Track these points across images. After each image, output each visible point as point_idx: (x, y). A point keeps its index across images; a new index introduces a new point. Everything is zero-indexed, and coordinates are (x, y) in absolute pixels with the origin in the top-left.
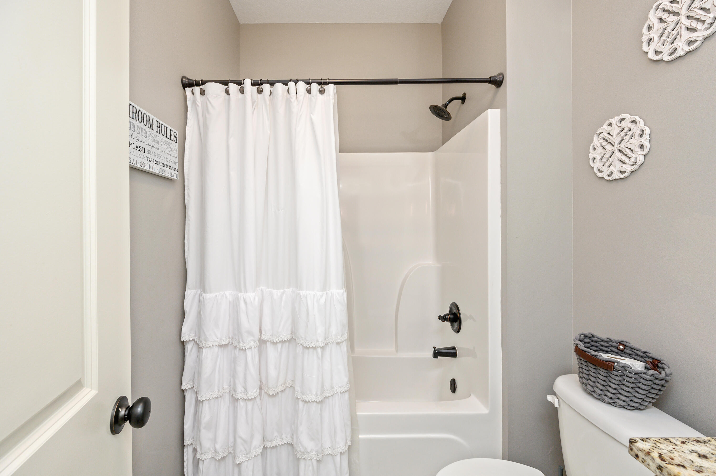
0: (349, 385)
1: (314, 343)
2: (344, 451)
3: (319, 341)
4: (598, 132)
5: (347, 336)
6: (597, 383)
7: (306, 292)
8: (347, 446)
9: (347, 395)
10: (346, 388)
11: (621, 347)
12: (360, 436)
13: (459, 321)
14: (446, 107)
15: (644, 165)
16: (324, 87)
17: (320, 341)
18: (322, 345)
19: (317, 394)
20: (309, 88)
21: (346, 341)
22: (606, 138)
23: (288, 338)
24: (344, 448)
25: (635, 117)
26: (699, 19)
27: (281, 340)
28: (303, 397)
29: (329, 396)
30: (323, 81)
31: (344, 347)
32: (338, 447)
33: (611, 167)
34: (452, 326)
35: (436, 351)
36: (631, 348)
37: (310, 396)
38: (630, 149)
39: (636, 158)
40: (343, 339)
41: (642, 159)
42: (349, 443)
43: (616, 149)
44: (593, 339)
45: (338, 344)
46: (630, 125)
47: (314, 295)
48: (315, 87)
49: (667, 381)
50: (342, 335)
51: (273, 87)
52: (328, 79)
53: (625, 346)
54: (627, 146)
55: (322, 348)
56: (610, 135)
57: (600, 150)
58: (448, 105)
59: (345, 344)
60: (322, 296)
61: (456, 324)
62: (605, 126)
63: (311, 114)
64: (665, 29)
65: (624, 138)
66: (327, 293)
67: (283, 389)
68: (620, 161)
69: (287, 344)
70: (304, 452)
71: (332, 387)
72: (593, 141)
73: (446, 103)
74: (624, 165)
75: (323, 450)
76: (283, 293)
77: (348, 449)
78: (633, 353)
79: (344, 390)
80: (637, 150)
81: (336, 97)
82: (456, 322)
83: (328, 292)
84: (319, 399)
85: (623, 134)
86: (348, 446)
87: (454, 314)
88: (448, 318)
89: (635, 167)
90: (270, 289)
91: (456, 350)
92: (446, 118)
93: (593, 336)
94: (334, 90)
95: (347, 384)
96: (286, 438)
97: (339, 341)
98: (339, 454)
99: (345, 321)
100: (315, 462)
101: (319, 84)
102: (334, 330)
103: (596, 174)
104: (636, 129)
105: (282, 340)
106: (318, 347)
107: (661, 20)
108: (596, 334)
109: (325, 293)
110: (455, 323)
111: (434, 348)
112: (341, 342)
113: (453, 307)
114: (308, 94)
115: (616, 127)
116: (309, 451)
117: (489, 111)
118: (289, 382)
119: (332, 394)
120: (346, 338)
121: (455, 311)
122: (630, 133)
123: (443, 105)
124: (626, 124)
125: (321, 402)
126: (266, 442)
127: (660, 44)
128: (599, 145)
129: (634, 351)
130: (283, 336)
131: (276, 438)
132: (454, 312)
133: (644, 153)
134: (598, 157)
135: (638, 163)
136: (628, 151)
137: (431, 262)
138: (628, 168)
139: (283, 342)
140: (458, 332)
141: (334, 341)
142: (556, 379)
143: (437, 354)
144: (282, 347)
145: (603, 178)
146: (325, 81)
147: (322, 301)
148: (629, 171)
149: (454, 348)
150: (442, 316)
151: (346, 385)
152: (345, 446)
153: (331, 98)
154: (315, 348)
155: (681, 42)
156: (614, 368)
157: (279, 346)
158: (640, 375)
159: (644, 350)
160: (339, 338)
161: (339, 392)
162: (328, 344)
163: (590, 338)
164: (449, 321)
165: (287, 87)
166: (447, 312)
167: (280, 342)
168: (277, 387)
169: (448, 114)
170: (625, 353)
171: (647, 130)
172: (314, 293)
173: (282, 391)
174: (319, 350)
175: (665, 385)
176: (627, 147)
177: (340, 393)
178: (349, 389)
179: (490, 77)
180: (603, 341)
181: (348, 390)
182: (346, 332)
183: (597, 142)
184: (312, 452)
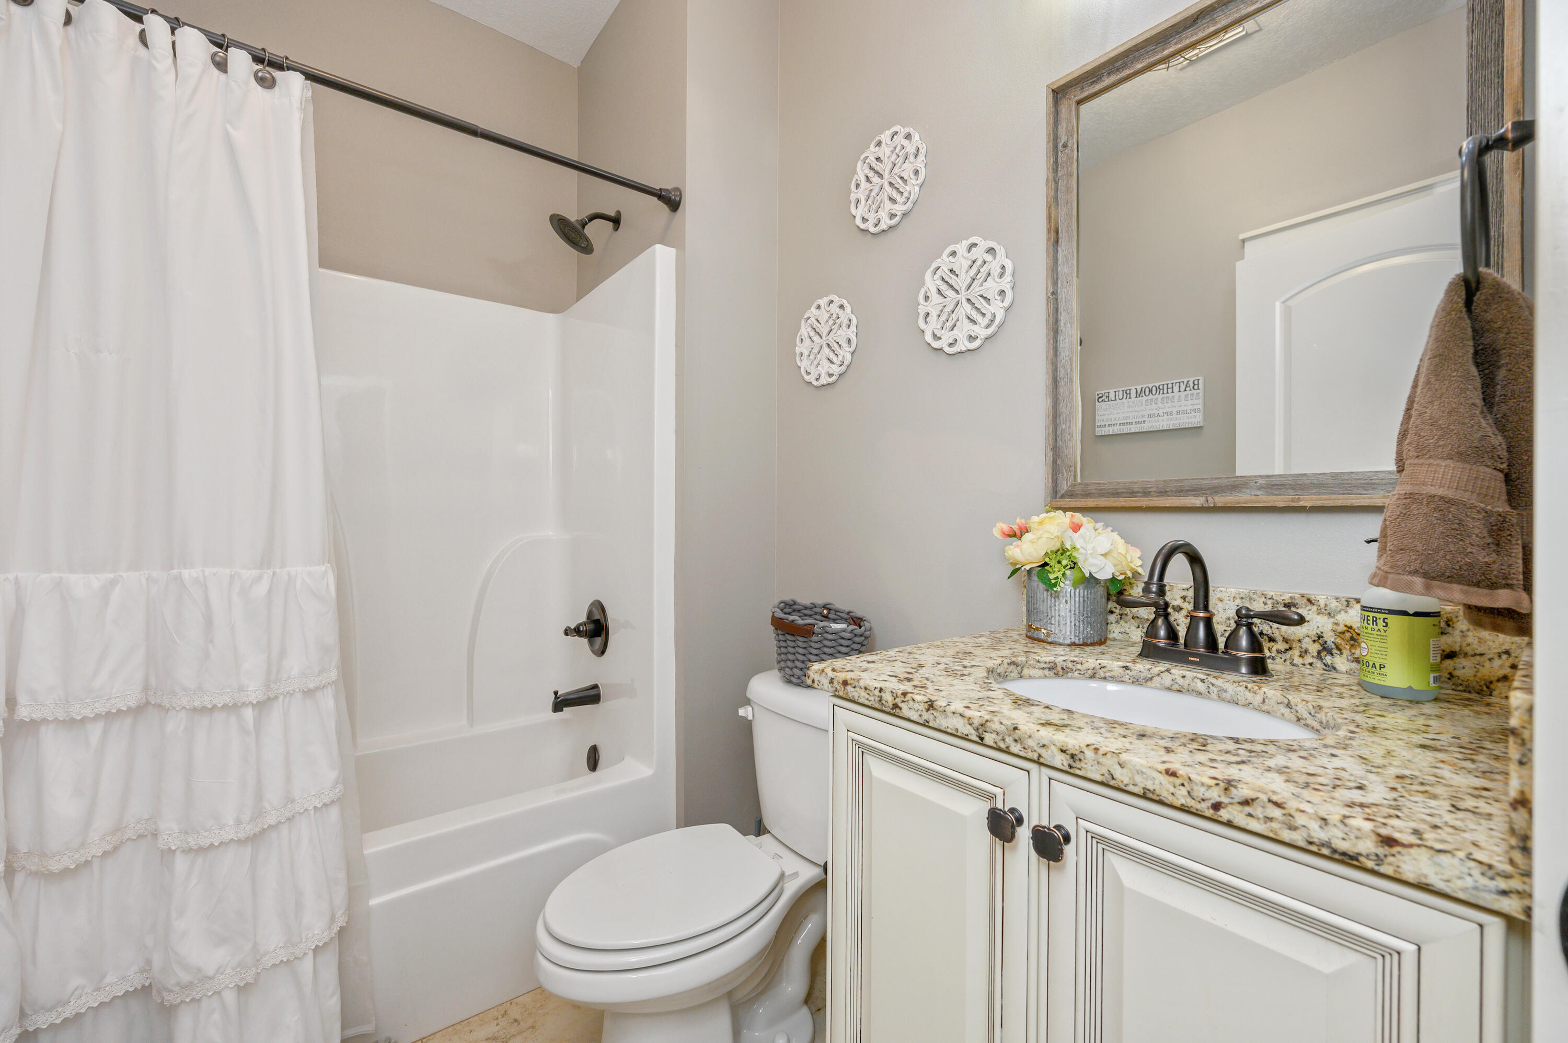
0: (340, 787)
1: (232, 694)
2: (327, 939)
3: (248, 691)
4: (806, 316)
5: (336, 674)
6: (796, 661)
7: (203, 571)
8: (336, 929)
9: (334, 813)
10: (331, 795)
11: (825, 612)
12: (374, 902)
13: (603, 636)
14: (583, 227)
15: (851, 366)
16: (273, 74)
17: (250, 689)
18: (258, 699)
19: (238, 822)
20: (220, 57)
21: (334, 686)
22: (814, 327)
23: (133, 703)
24: (326, 934)
25: (843, 300)
26: (898, 189)
27: (101, 708)
28: (190, 839)
29: (280, 823)
30: (270, 55)
31: (328, 701)
32: (306, 938)
33: (819, 368)
34: (591, 644)
35: (559, 698)
36: (837, 611)
37: (215, 831)
38: (838, 343)
39: (843, 356)
40: (324, 682)
41: (848, 357)
42: (341, 922)
43: (824, 343)
44: (795, 607)
45: (309, 693)
46: (838, 310)
47: (232, 577)
48: (239, 60)
49: (866, 638)
50: (321, 672)
51: (77, 6)
52: (287, 58)
53: (829, 610)
54: (835, 339)
55: (261, 706)
56: (818, 321)
57: (807, 342)
58: (587, 224)
59: (330, 692)
60: (260, 578)
61: (599, 641)
62: (813, 309)
63: (228, 126)
64: (871, 190)
65: (833, 328)
66: (274, 573)
67: (109, 848)
68: (829, 359)
69: (128, 721)
70: (191, 983)
71: (289, 800)
72: (800, 328)
73: (584, 219)
74: (832, 366)
75: (258, 961)
76: (113, 583)
77: (337, 935)
78: (837, 617)
79: (326, 800)
80: (844, 345)
81: (311, 109)
82: (600, 636)
83: (278, 570)
84: (248, 830)
85: (831, 322)
86: (339, 929)
87: (597, 622)
88: (583, 631)
89: (843, 368)
90: (55, 575)
91: (599, 690)
92: (583, 247)
93: (795, 603)
94: (303, 90)
95: (336, 784)
96: (119, 983)
97: (311, 686)
98: (311, 954)
99: (332, 639)
100: (230, 997)
101: (258, 59)
102: (295, 665)
103: (803, 377)
104: (844, 320)
105: (107, 710)
106: (244, 704)
107: (868, 179)
108: (799, 600)
109: (270, 572)
110: (596, 638)
111: (556, 693)
112: (317, 689)
113: (594, 609)
114: (215, 72)
115: (824, 310)
116: (211, 973)
117: (658, 247)
118: (132, 826)
119: (289, 815)
120: (334, 678)
121: (597, 616)
122: (838, 321)
123: (577, 220)
124: (834, 308)
125: (255, 839)
126: (33, 1017)
127: (866, 209)
128: (806, 335)
129: (838, 614)
130: (112, 701)
131: (78, 992)
132: (595, 619)
133: (851, 350)
134: (806, 353)
135: (846, 363)
136: (836, 345)
137: (551, 533)
138: (836, 370)
139: (109, 716)
140: (603, 652)
141: (297, 690)
142: (750, 680)
143: (560, 704)
144: (105, 732)
145: (811, 382)
146: (274, 59)
147: (261, 589)
148: (836, 374)
149: (595, 687)
150: (572, 628)
151: (334, 787)
152: (330, 928)
153: (296, 104)
154: (233, 708)
155: (884, 212)
156: (814, 633)
157: (95, 731)
158: (840, 634)
159: (847, 609)
160: (313, 678)
161: (311, 808)
162: (276, 698)
163: (792, 607)
164: (586, 635)
165: (138, 27)
166: (584, 619)
167: (98, 717)
168: (83, 845)
169: (587, 240)
170: (830, 619)
171: (854, 321)
172: (233, 573)
173: (106, 854)
174: (249, 713)
175: (865, 643)
176: (835, 341)
177: (313, 811)
178: (341, 797)
179: (660, 189)
180: (806, 608)
181: (339, 798)
182: (333, 664)
183: (805, 330)
184: (222, 974)
